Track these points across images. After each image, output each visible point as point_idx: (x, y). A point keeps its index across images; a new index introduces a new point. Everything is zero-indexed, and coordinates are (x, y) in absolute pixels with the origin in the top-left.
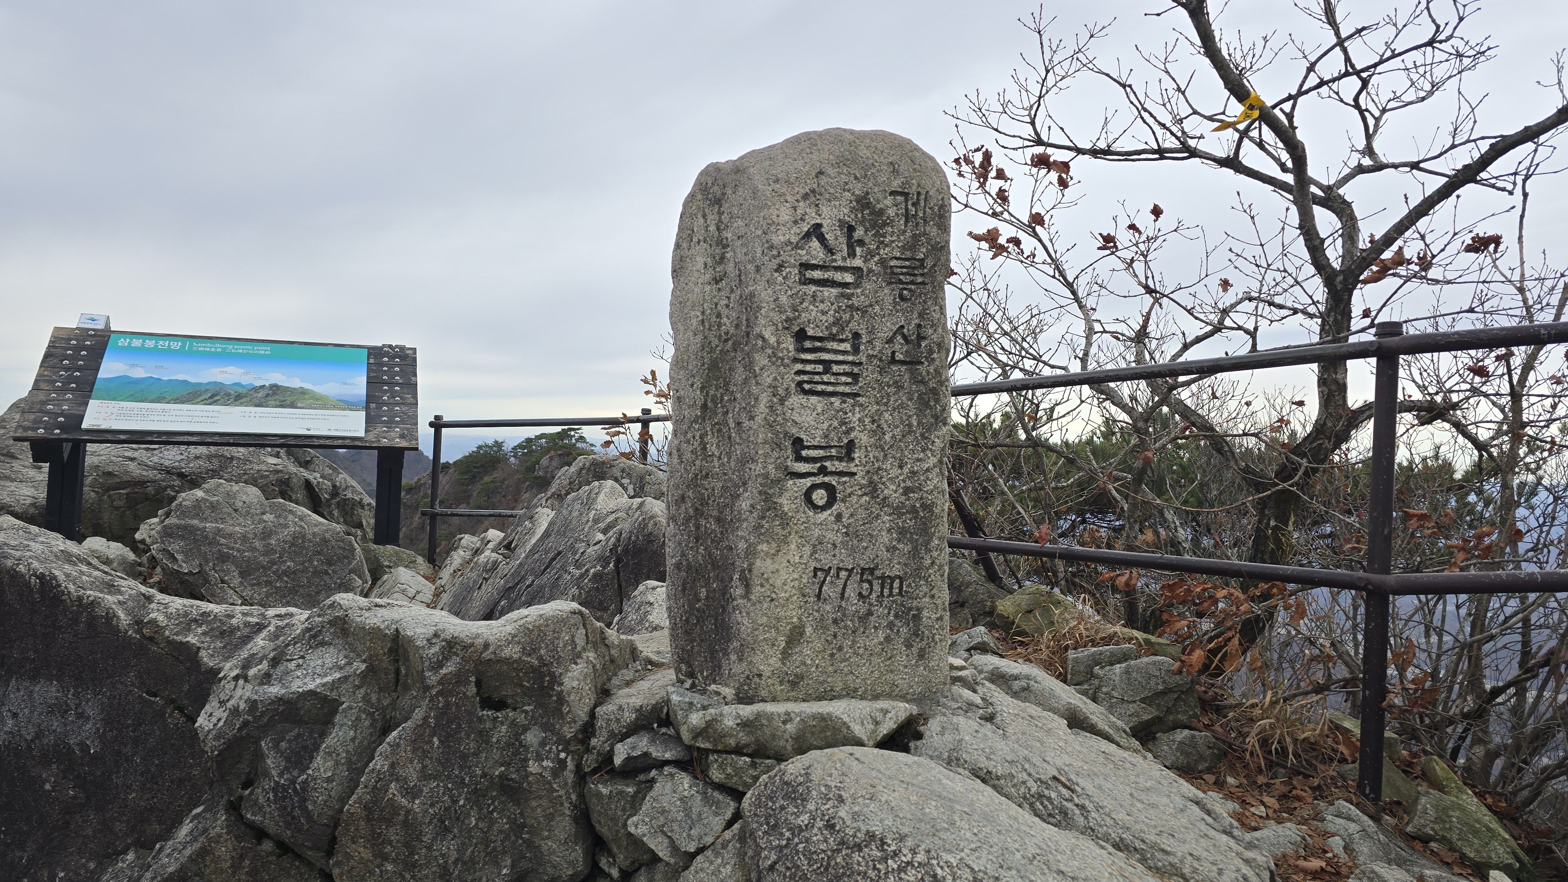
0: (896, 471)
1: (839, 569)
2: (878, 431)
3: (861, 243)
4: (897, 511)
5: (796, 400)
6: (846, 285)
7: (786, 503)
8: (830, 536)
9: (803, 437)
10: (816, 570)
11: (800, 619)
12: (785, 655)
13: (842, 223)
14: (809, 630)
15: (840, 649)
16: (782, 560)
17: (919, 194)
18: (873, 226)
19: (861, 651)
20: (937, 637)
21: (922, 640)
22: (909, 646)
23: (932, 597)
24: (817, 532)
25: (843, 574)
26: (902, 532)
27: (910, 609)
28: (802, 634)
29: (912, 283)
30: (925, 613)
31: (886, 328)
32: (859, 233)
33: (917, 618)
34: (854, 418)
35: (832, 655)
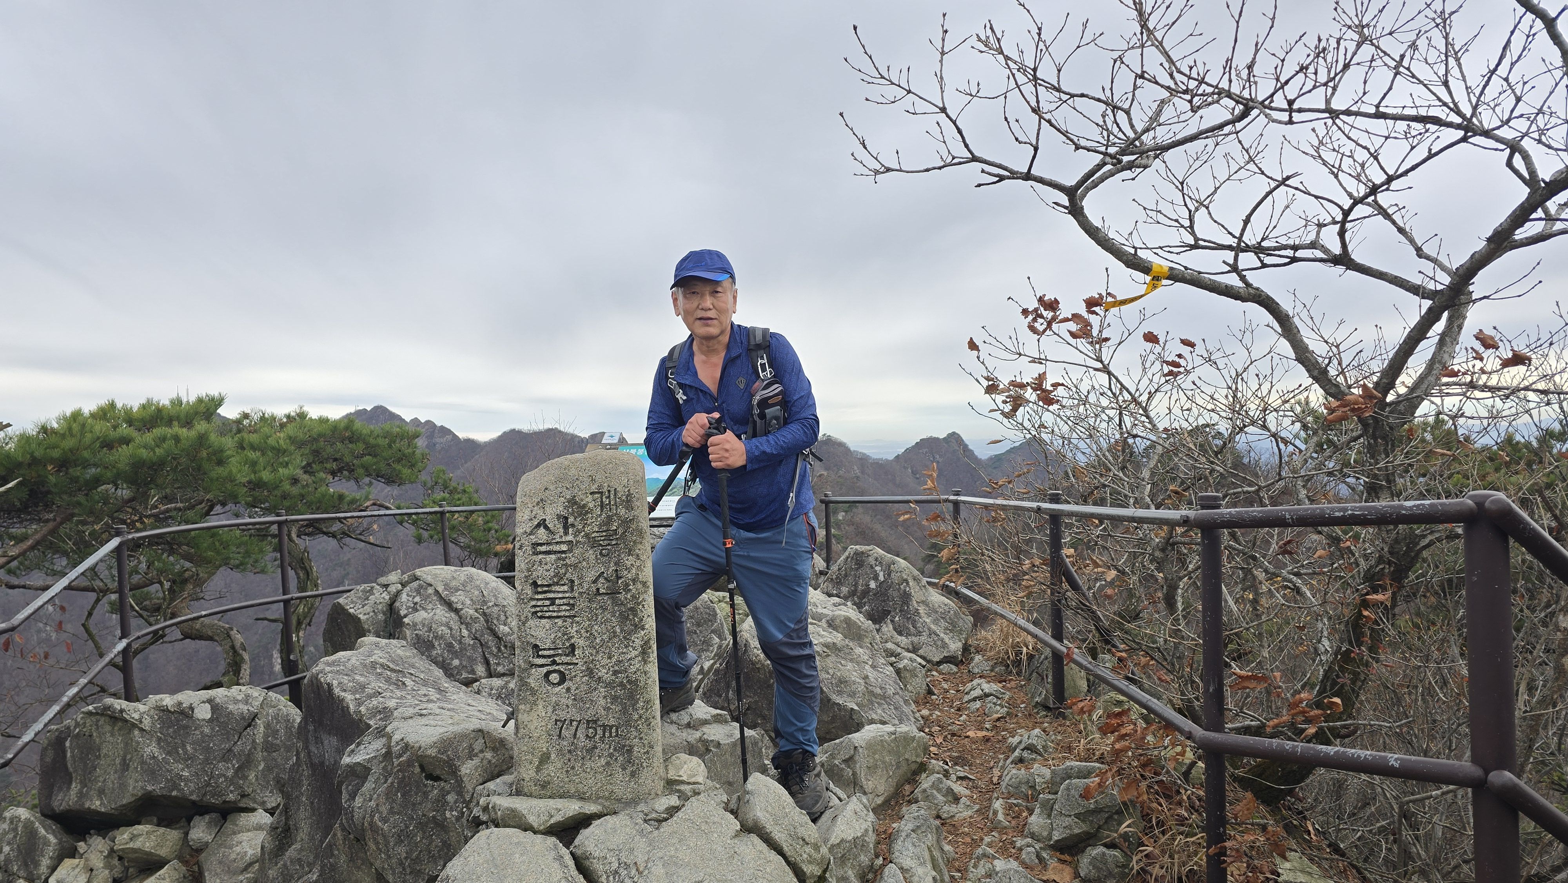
0: (605, 661)
1: (572, 721)
2: (591, 637)
3: (573, 525)
4: (609, 685)
5: (531, 623)
6: (563, 552)
7: (532, 682)
8: (563, 701)
9: (539, 644)
10: (556, 721)
11: (548, 749)
12: (538, 770)
13: (559, 517)
14: (553, 756)
15: (573, 768)
16: (533, 714)
17: (609, 491)
18: (580, 515)
19: (588, 770)
20: (644, 764)
21: (633, 765)
22: (624, 769)
23: (641, 739)
24: (554, 699)
25: (575, 723)
26: (615, 699)
27: (624, 746)
28: (549, 758)
29: (609, 545)
30: (636, 749)
31: (591, 575)
32: (571, 520)
33: (630, 751)
34: (573, 631)
35: (567, 771)
